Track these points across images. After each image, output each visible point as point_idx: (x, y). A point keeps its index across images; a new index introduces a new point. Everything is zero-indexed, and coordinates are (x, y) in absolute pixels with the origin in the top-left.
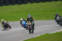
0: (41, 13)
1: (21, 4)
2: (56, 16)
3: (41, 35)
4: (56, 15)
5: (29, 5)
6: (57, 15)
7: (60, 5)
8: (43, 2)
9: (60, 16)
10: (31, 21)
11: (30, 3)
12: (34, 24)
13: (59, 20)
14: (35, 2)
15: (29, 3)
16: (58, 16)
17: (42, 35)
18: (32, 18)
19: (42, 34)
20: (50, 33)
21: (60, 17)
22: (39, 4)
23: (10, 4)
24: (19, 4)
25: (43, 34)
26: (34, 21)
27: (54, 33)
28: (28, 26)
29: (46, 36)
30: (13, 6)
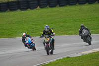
0: (58, 24)
1: (25, 9)
3: (57, 60)
5: (38, 11)
7: (89, 11)
8: (60, 6)
9: (87, 29)
10: (50, 36)
11: (40, 7)
13: (86, 35)
14: (48, 6)
15: (38, 7)
16: (85, 28)
17: (59, 60)
18: (50, 30)
19: (59, 58)
20: (72, 56)
21: (88, 30)
22: (54, 9)
23: (8, 10)
24: (22, 9)
25: (61, 58)
26: (53, 35)
27: (78, 57)
28: (45, 43)
29: (66, 61)
30: (12, 13)
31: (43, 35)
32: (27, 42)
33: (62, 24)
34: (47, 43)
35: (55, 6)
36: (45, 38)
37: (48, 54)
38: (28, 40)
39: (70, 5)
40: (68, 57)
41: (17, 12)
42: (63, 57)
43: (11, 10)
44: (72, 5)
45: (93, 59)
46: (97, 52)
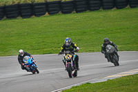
0: (73, 37)
2: (105, 45)
3: (73, 87)
4: (105, 41)
5: (46, 19)
6: (106, 43)
7: (117, 18)
9: (112, 44)
10: (72, 52)
11: (49, 14)
12: (77, 57)
13: (112, 52)
14: (60, 12)
15: (47, 13)
17: (76, 87)
19: (76, 85)
20: (94, 81)
21: (113, 46)
22: (68, 16)
23: (5, 17)
24: (24, 17)
25: (79, 84)
27: (102, 83)
28: (66, 61)
29: (85, 89)
30: (10, 22)
31: (63, 51)
32: (26, 62)
33: (79, 38)
34: (69, 61)
35: (70, 12)
36: (66, 54)
37: (71, 77)
38: (27, 59)
39: (91, 10)
40: (88, 83)
41: (17, 20)
42: (81, 83)
43: (9, 18)
44: (93, 10)
45: (123, 85)
46: (128, 76)
